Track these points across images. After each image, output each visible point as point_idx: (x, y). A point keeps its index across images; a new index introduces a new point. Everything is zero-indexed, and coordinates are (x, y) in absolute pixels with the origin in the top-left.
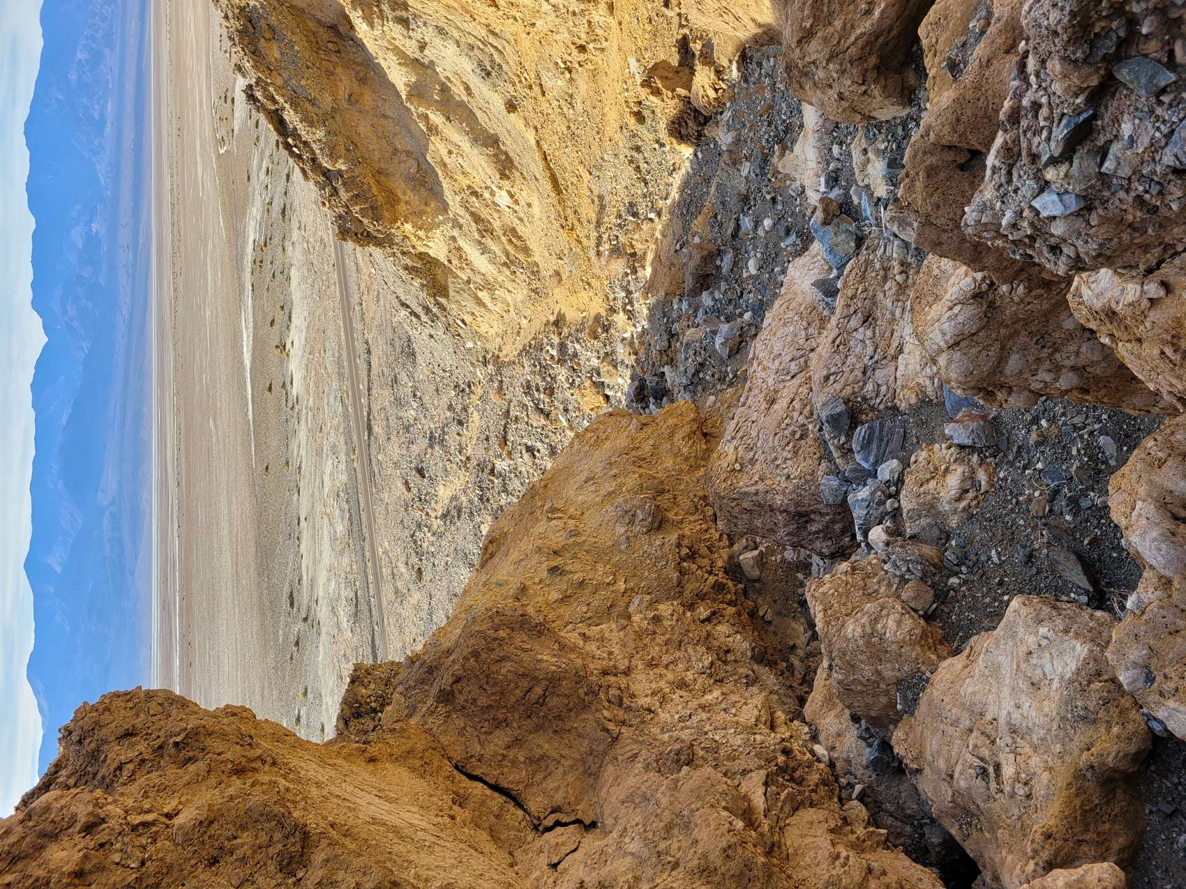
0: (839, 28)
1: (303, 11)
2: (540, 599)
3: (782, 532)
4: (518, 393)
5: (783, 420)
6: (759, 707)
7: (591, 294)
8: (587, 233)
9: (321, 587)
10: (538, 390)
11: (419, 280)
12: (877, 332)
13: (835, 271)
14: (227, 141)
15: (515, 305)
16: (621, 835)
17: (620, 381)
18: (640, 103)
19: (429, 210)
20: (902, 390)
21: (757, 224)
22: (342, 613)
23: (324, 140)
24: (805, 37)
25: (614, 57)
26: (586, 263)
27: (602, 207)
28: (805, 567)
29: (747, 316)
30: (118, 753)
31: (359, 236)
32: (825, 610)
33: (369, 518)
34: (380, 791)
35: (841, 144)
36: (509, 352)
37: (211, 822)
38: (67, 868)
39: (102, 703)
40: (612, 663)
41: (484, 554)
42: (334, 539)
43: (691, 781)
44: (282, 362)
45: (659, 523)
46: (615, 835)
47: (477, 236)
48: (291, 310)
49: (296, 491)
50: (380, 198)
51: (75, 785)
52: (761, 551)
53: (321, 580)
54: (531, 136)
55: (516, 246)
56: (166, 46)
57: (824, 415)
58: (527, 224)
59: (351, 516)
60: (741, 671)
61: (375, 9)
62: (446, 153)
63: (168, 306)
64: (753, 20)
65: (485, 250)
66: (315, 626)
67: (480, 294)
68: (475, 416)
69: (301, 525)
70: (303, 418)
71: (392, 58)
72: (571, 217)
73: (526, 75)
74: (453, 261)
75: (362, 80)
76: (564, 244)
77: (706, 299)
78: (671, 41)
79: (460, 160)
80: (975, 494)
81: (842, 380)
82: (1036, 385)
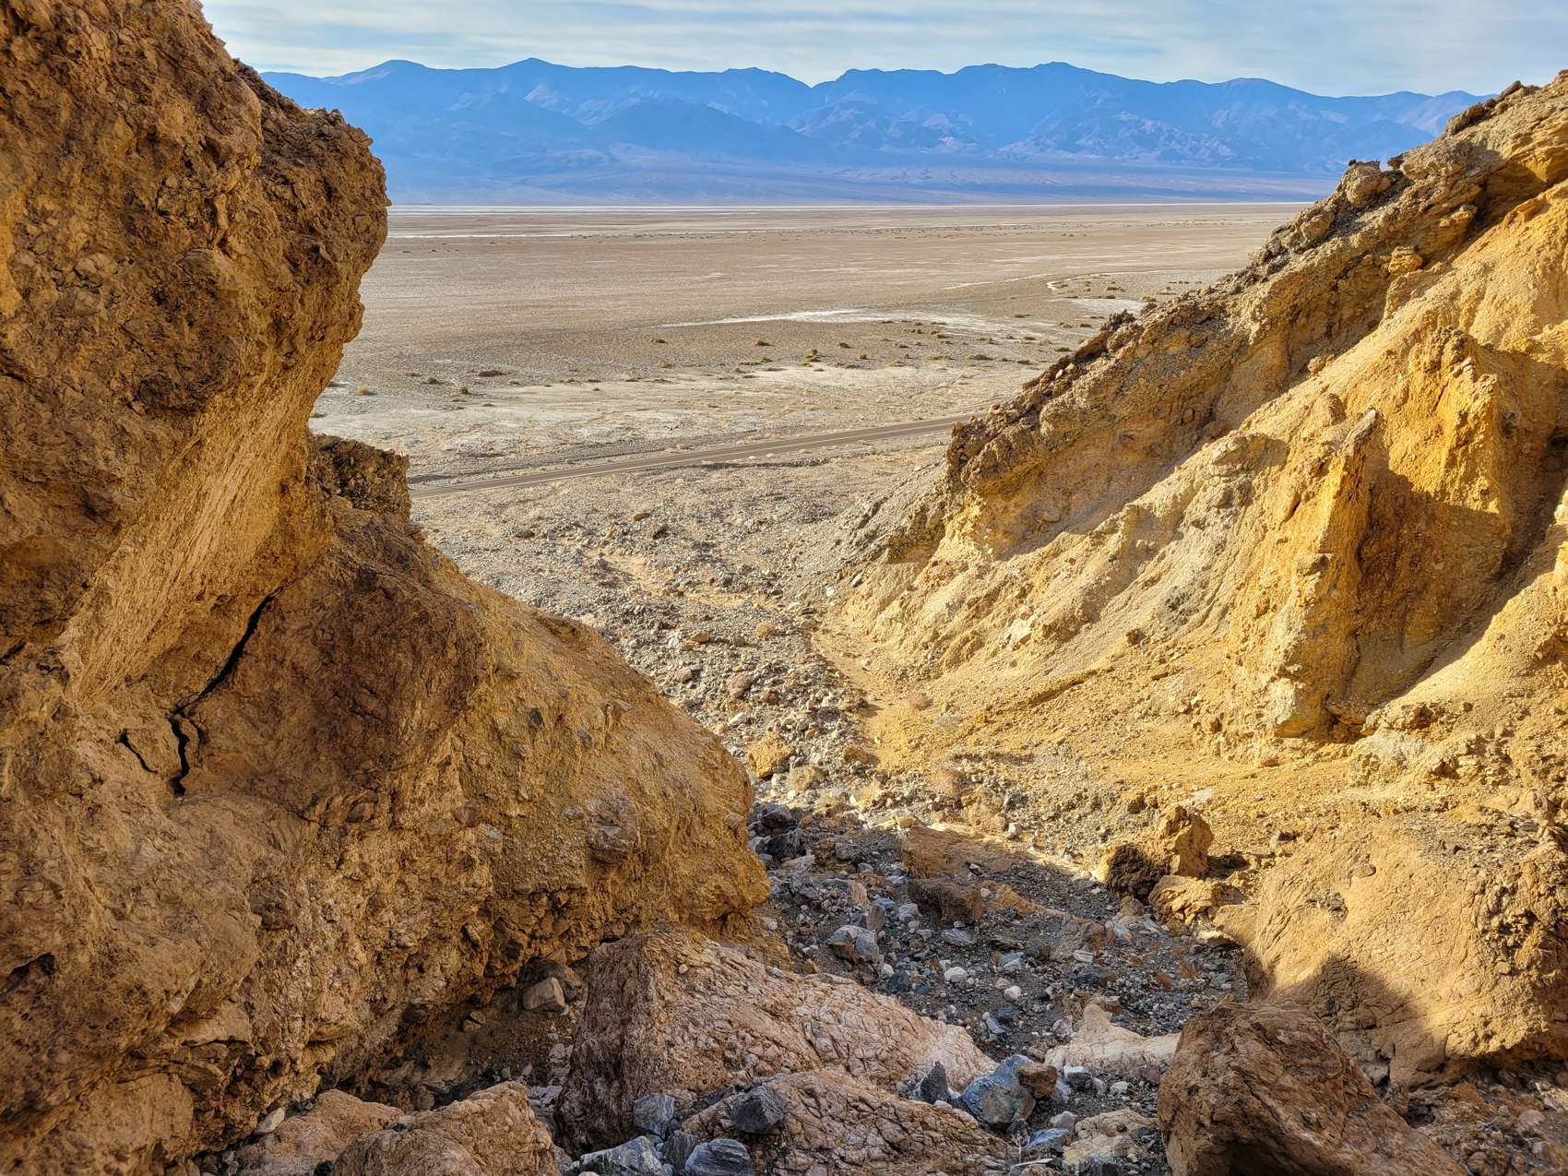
0: (1282, 1082)
1: (1227, 379)
2: (497, 699)
3: (592, 1040)
4: (770, 657)
5: (750, 1031)
6: (343, 1022)
7: (904, 749)
8: (983, 742)
9: (507, 410)
11: (909, 525)
12: (879, 1165)
13: (957, 1095)
14: (1062, 290)
15: (883, 649)
16: (165, 833)
17: (791, 794)
18: (1156, 806)
19: (999, 536)
21: (1013, 976)
22: (474, 437)
23: (1075, 407)
24: (1266, 1035)
25: (1211, 769)
26: (944, 742)
27: (1017, 761)
28: (541, 1077)
29: (888, 969)
30: (305, 180)
31: (960, 450)
32: (482, 1114)
33: (600, 468)
34: (242, 501)
35: (1129, 1093)
36: (823, 644)
37: (213, 295)
38: (162, 126)
39: (371, 160)
40: (408, 804)
41: (556, 622)
42: (571, 425)
43: (239, 930)
44: (797, 358)
45: (601, 859)
46: (166, 823)
47: (970, 597)
48: (862, 368)
49: (633, 376)
50: (1008, 475)
51: (265, 129)
52: (563, 1009)
53: (518, 410)
54: (1100, 663)
55: (960, 648)
56: (1168, 220)
57: (760, 1092)
58: (989, 662)
59: (602, 446)
60: (393, 991)
61: (1239, 466)
62: (1070, 556)
63: (858, 224)
64: (1278, 958)
65: (952, 608)
66: (457, 404)
67: (896, 604)
68: (738, 602)
69: (589, 384)
70: (726, 384)
71: (1182, 488)
72: (1002, 720)
73: (1177, 654)
74: (935, 568)
75: (1151, 452)
76: (967, 711)
77: (907, 909)
78: (1238, 846)
79: (1063, 574)
81: (810, 1117)
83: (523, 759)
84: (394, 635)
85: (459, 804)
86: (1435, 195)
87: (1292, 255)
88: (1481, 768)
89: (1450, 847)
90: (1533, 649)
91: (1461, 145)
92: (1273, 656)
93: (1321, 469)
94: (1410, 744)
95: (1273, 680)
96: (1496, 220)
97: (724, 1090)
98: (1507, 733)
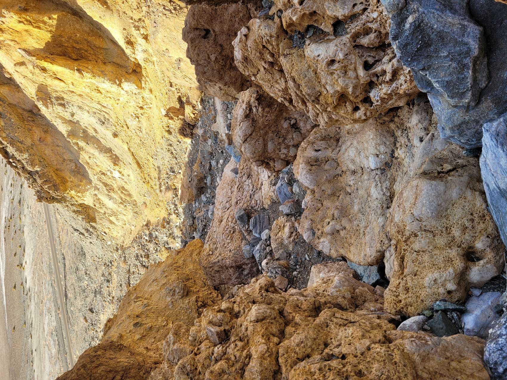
1: (15, 105)
4: (132, 261)
5: (225, 227)
7: (160, 209)
8: (155, 183)
10: (142, 257)
11: (81, 216)
12: (253, 180)
13: (238, 164)
15: (128, 221)
17: (177, 244)
18: (168, 126)
19: (82, 184)
20: (265, 200)
21: (217, 163)
23: (28, 158)
25: (155, 110)
26: (156, 196)
27: (160, 171)
31: (48, 199)
33: (68, 341)
35: (230, 113)
36: (128, 242)
40: (161, 359)
41: (105, 328)
42: (51, 357)
44: (21, 272)
47: (106, 192)
48: (25, 246)
49: (30, 337)
50: (58, 181)
54: (126, 147)
55: (125, 194)
57: (237, 218)
58: (129, 184)
59: (59, 342)
61: (49, 101)
62: (88, 158)
65: (111, 198)
67: (111, 218)
68: (115, 276)
69: (33, 355)
70: (33, 298)
71: (59, 121)
72: (148, 178)
73: (120, 122)
74: (96, 205)
75: (46, 132)
76: (146, 190)
77: (203, 198)
78: (175, 99)
79: (95, 160)
80: (295, 233)
81: (243, 202)
82: (283, 156)
83: (152, 326)
84: (90, 376)
88: (143, 27)
89: (155, 25)
90: (103, 8)
92: (113, 88)
93: (44, 70)
94: (139, 48)
95: (122, 89)
97: (240, 231)
98: (132, 18)
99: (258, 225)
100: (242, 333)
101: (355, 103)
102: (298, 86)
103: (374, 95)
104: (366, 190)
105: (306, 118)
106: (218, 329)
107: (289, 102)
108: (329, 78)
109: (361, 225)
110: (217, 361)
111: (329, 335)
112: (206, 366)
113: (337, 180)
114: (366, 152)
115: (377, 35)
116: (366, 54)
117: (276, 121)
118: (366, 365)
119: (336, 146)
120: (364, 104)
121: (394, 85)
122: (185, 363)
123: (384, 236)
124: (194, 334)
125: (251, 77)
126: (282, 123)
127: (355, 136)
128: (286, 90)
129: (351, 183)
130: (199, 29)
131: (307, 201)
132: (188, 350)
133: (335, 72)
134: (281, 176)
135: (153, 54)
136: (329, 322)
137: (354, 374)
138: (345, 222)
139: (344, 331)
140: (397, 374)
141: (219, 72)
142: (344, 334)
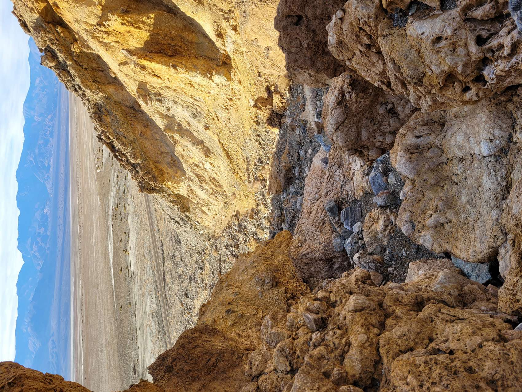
1: (120, 103)
3: (323, 272)
4: (223, 250)
5: (314, 218)
7: (249, 200)
8: (243, 174)
9: (148, 362)
10: (232, 246)
11: (177, 206)
12: (344, 170)
14: (100, 168)
15: (219, 211)
17: (266, 236)
18: (257, 117)
19: (177, 175)
20: (357, 191)
23: (131, 152)
25: (244, 101)
26: (245, 187)
27: (248, 162)
31: (149, 190)
33: (167, 323)
35: (320, 100)
36: (218, 232)
40: (252, 346)
41: (200, 313)
42: (152, 336)
44: (126, 257)
45: (276, 284)
47: (199, 183)
48: (129, 233)
49: (134, 316)
50: (156, 173)
54: (216, 138)
55: (215, 185)
57: (327, 209)
58: (219, 175)
59: (159, 323)
61: (148, 97)
62: (182, 151)
63: (77, 240)
65: (203, 189)
67: (203, 208)
68: (207, 264)
69: (137, 333)
70: (136, 281)
71: (157, 116)
72: (237, 169)
73: (211, 114)
74: (190, 196)
75: (146, 127)
76: (235, 181)
77: (292, 189)
78: (263, 89)
79: (188, 152)
80: (391, 226)
81: (333, 193)
82: (378, 144)
83: (243, 314)
84: (189, 356)
85: (254, 330)
86: (52, 38)
87: (75, 83)
88: (233, 18)
89: (244, 15)
90: (196, 3)
91: (34, 30)
92: (205, 82)
93: (144, 68)
94: (228, 39)
95: (213, 81)
96: (61, 19)
97: (331, 223)
98: (222, 11)
99: (349, 218)
100: (340, 322)
101: (465, 83)
102: (398, 68)
103: (489, 73)
104: (476, 179)
105: (405, 102)
106: (315, 316)
107: (387, 86)
108: (435, 57)
109: (470, 218)
110: (315, 346)
111: (434, 330)
112: (304, 351)
113: (441, 169)
114: (477, 136)
115: (493, 5)
116: (478, 28)
117: (371, 106)
118: (478, 362)
119: (441, 131)
120: (476, 84)
121: (513, 60)
122: (284, 346)
123: (498, 231)
124: (291, 320)
125: (345, 61)
126: (378, 108)
127: (464, 120)
128: (384, 73)
129: (459, 172)
130: (291, 16)
131: (406, 191)
132: (286, 334)
133: (442, 50)
134: (375, 165)
135: (242, 45)
136: (434, 317)
137: (463, 370)
138: (450, 214)
139: (451, 327)
140: (514, 374)
141: (311, 58)
142: (452, 331)
